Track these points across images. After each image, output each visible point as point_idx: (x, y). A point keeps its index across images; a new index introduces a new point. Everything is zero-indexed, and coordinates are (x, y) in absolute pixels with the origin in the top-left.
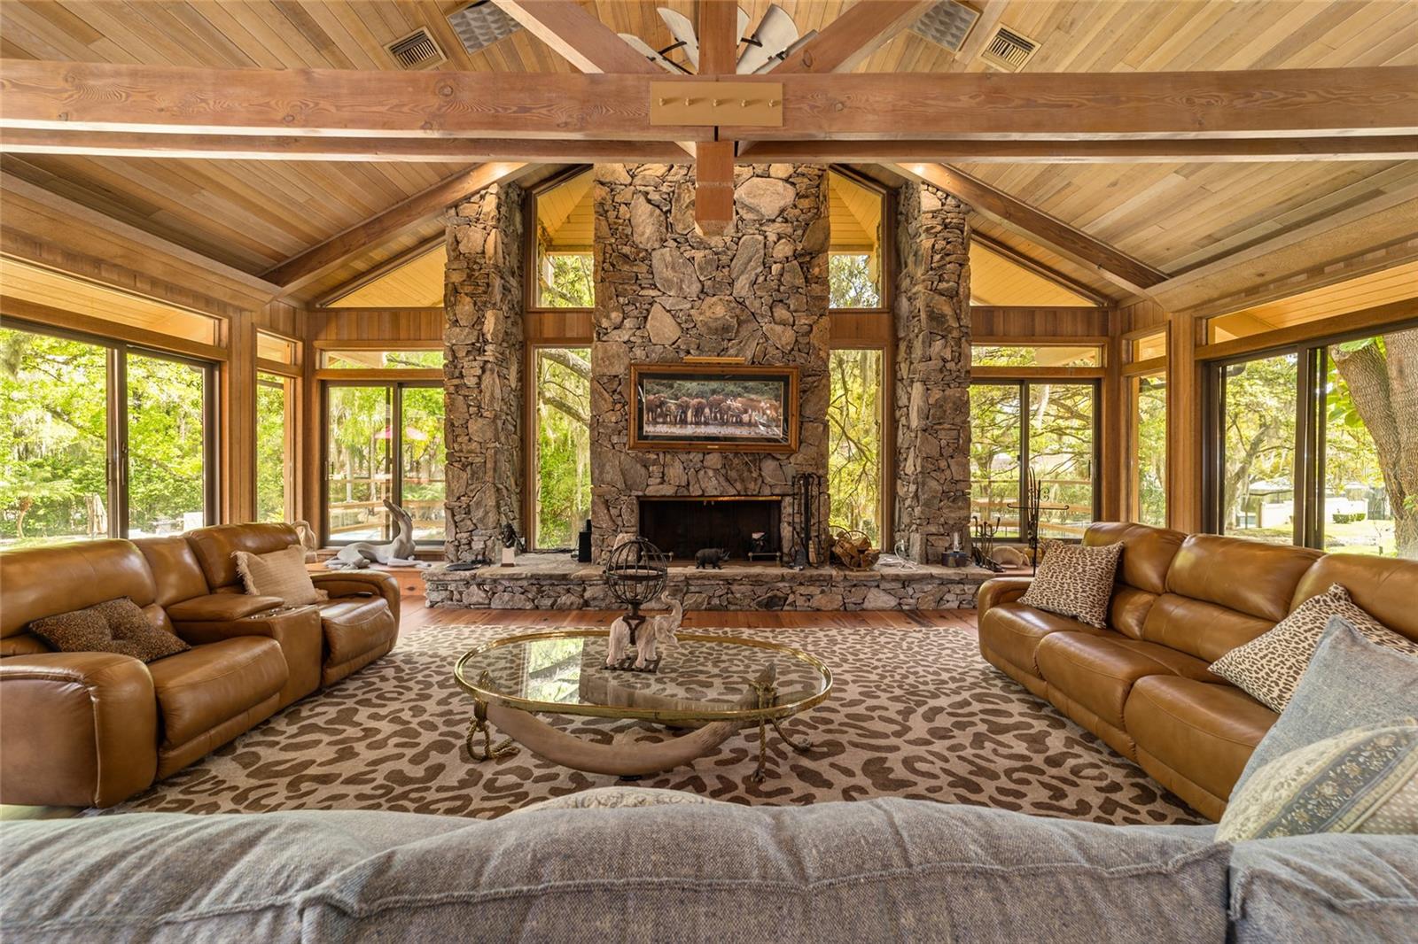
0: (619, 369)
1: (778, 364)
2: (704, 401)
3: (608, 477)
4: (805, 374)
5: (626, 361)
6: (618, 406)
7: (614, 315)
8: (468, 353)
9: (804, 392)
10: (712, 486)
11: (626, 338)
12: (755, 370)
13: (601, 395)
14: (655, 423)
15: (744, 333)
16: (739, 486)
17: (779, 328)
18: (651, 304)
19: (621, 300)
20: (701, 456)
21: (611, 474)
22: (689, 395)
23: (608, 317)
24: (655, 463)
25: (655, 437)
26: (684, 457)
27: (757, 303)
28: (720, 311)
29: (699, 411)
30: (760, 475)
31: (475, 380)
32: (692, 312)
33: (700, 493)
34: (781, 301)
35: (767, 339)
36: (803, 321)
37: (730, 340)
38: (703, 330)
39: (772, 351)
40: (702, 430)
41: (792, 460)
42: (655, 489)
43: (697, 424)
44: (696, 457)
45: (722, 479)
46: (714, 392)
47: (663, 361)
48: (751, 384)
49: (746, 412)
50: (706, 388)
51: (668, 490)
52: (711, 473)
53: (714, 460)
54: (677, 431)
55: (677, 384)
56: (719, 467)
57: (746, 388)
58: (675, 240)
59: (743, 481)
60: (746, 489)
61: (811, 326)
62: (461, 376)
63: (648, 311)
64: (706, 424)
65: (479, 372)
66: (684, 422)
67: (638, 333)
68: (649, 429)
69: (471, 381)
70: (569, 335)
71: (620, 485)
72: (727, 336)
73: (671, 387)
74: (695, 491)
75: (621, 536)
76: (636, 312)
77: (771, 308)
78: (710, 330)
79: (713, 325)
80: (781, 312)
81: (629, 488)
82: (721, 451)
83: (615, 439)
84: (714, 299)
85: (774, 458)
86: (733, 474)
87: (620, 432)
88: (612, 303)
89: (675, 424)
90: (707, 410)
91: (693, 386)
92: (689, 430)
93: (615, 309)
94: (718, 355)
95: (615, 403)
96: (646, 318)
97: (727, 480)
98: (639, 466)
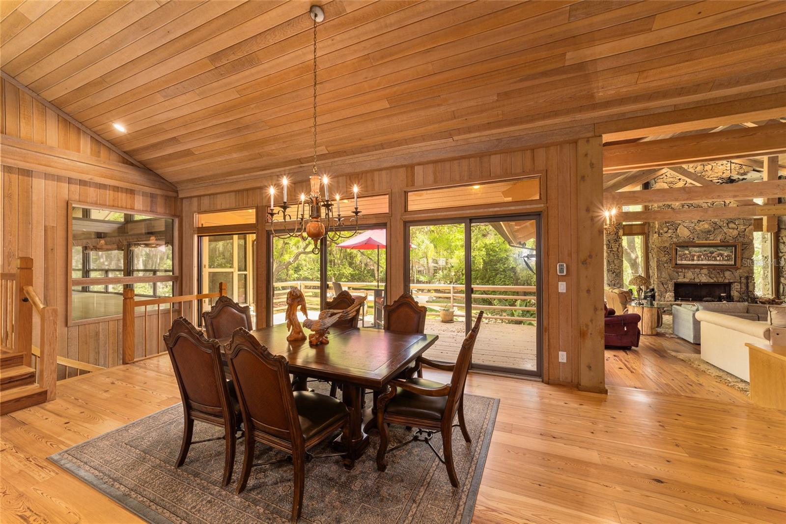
0: (667, 245)
1: (731, 242)
2: (701, 254)
3: (663, 276)
4: (743, 244)
5: (670, 242)
6: (667, 255)
7: (665, 229)
8: (614, 241)
9: (743, 250)
10: (704, 279)
11: (670, 235)
12: (723, 244)
13: (660, 252)
14: (682, 260)
15: (716, 232)
16: (715, 279)
17: (731, 230)
18: (679, 225)
19: (668, 225)
20: (699, 270)
21: (664, 275)
22: (696, 252)
23: (662, 230)
24: (681, 272)
25: (680, 265)
26: (692, 270)
27: (722, 223)
28: (706, 226)
29: (699, 257)
30: (724, 276)
31: (616, 249)
32: (695, 227)
33: (699, 281)
34: (732, 222)
35: (726, 234)
36: (742, 228)
37: (710, 235)
38: (699, 232)
39: (728, 238)
40: (700, 262)
41: (738, 271)
42: (681, 280)
43: (698, 260)
44: (697, 270)
45: (708, 277)
46: (705, 251)
47: (685, 242)
48: (720, 248)
49: (719, 256)
50: (702, 250)
51: (686, 280)
52: (703, 275)
53: (705, 271)
54: (690, 262)
55: (690, 249)
56: (707, 273)
57: (718, 250)
58: (688, 206)
59: (717, 278)
60: (718, 280)
61: (745, 229)
62: (612, 248)
63: (678, 227)
64: (702, 260)
65: (618, 247)
66: (693, 260)
67: (674, 234)
68: (679, 262)
69: (615, 249)
70: (634, 232)
71: (668, 278)
72: (710, 233)
73: (688, 249)
74: (697, 280)
75: (668, 293)
76: (673, 228)
77: (727, 224)
78: (702, 232)
79: (704, 230)
80: (732, 225)
81: (671, 279)
82: (708, 269)
83: (666, 265)
84: (704, 223)
85: (729, 271)
86: (713, 276)
87: (667, 263)
88: (664, 225)
89: (690, 260)
90: (702, 257)
91: (697, 249)
92: (695, 262)
93: (665, 227)
94: (706, 240)
95: (665, 254)
96: (676, 230)
97: (710, 277)
98: (675, 273)
